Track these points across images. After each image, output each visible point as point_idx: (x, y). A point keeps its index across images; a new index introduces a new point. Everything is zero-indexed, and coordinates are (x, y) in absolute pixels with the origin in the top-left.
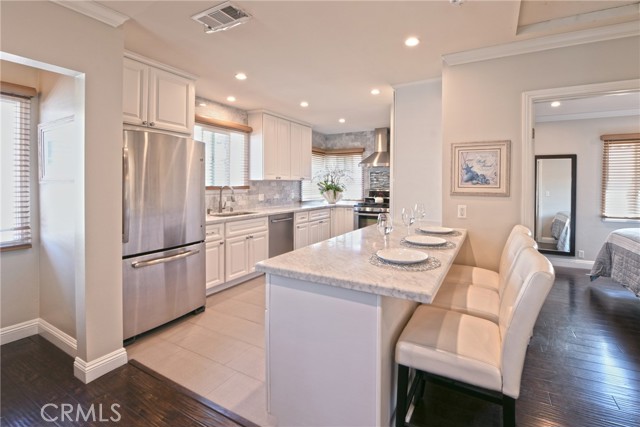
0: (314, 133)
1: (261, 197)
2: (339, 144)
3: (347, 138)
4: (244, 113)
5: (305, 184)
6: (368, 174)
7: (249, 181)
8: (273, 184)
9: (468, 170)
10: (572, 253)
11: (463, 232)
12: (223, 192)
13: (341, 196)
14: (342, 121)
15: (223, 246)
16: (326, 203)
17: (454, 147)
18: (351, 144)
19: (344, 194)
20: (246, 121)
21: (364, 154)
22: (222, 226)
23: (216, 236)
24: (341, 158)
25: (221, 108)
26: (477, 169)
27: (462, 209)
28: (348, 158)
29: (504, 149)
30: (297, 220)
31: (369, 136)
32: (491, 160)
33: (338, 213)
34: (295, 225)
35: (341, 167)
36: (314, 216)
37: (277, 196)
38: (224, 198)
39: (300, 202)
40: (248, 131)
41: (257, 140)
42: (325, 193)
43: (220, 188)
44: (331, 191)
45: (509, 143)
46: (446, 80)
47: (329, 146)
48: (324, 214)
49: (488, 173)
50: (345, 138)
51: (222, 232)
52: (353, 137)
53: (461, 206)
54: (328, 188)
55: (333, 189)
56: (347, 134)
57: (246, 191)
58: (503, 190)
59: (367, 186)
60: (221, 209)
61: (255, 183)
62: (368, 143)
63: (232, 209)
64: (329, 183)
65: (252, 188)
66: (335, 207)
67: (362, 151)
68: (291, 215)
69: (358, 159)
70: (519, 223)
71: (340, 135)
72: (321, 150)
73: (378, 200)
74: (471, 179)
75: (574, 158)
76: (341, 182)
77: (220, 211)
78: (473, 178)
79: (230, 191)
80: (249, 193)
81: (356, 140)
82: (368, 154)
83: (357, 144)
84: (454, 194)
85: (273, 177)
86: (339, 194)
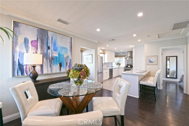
0: (115, 53)
1: (106, 66)
2: (119, 55)
4: (104, 50)
5: (113, 63)
6: (126, 61)
9: (150, 60)
10: (176, 78)
11: (149, 71)
14: (122, 50)
16: (117, 67)
17: (147, 57)
20: (104, 52)
24: (120, 58)
26: (151, 60)
28: (122, 58)
29: (156, 57)
30: (113, 70)
31: (126, 53)
32: (154, 59)
33: (120, 69)
34: (113, 71)
35: (120, 59)
36: (116, 69)
37: (108, 65)
39: (112, 67)
40: (104, 54)
41: (106, 55)
44: (118, 65)
45: (157, 56)
46: (145, 45)
48: (118, 69)
49: (153, 61)
50: (121, 53)
53: (148, 67)
54: (118, 64)
58: (156, 64)
59: (126, 64)
67: (125, 56)
68: (112, 69)
69: (124, 58)
70: (159, 69)
71: (120, 53)
72: (116, 56)
73: (129, 66)
74: (150, 62)
75: (177, 57)
76: (120, 63)
78: (151, 62)
81: (123, 54)
82: (126, 57)
83: (124, 55)
84: (147, 65)
85: (109, 62)
86: (120, 65)
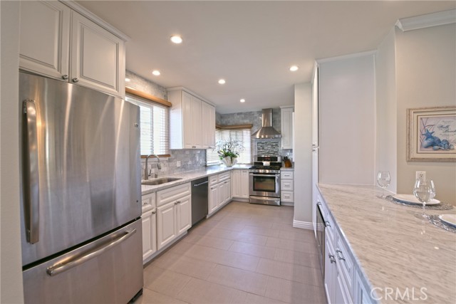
0: (217, 114)
1: (178, 164)
2: (231, 121)
3: (238, 116)
4: (164, 90)
5: (209, 152)
6: (255, 144)
7: (170, 150)
8: (187, 153)
12: (149, 160)
13: (236, 161)
14: (242, 101)
15: (155, 215)
16: (223, 168)
18: (241, 122)
19: (239, 159)
20: (166, 96)
21: (253, 129)
22: (153, 195)
23: (148, 206)
24: (233, 133)
25: (145, 82)
27: (421, 176)
28: (239, 133)
30: (211, 183)
31: (256, 115)
33: (236, 175)
34: (210, 187)
35: (234, 138)
36: (222, 178)
37: (190, 163)
38: (149, 166)
39: (206, 167)
40: (168, 106)
41: (177, 116)
42: (224, 159)
43: (146, 157)
44: (229, 158)
47: (224, 123)
48: (226, 176)
49: (452, 138)
50: (236, 117)
51: (153, 201)
52: (243, 116)
53: (420, 172)
54: (226, 155)
55: (229, 155)
56: (238, 114)
57: (167, 158)
59: (255, 154)
60: (147, 177)
61: (174, 151)
62: (255, 120)
63: (156, 176)
64: (227, 151)
65: (172, 156)
66: (233, 169)
67: (250, 127)
68: (206, 179)
69: (246, 134)
71: (233, 115)
72: (220, 127)
73: (266, 163)
76: (234, 150)
77: (146, 178)
78: (434, 144)
79: (156, 159)
80: (169, 161)
81: (245, 118)
82: (255, 129)
83: (247, 121)
84: (411, 160)
85: (190, 147)
86: (234, 159)
